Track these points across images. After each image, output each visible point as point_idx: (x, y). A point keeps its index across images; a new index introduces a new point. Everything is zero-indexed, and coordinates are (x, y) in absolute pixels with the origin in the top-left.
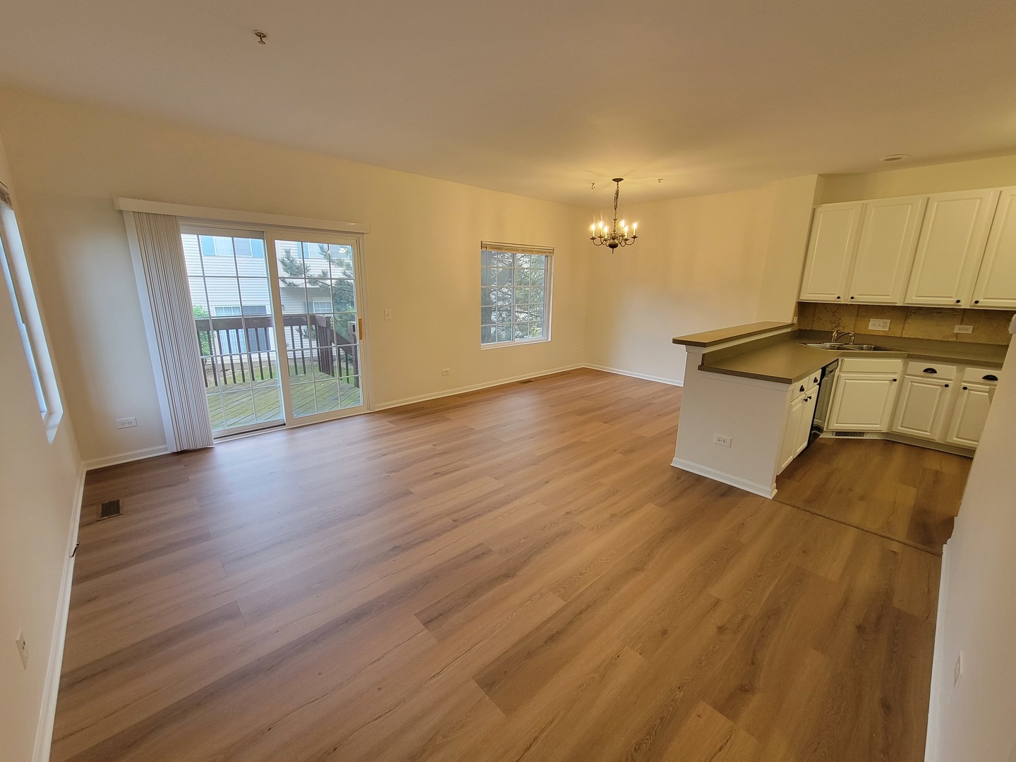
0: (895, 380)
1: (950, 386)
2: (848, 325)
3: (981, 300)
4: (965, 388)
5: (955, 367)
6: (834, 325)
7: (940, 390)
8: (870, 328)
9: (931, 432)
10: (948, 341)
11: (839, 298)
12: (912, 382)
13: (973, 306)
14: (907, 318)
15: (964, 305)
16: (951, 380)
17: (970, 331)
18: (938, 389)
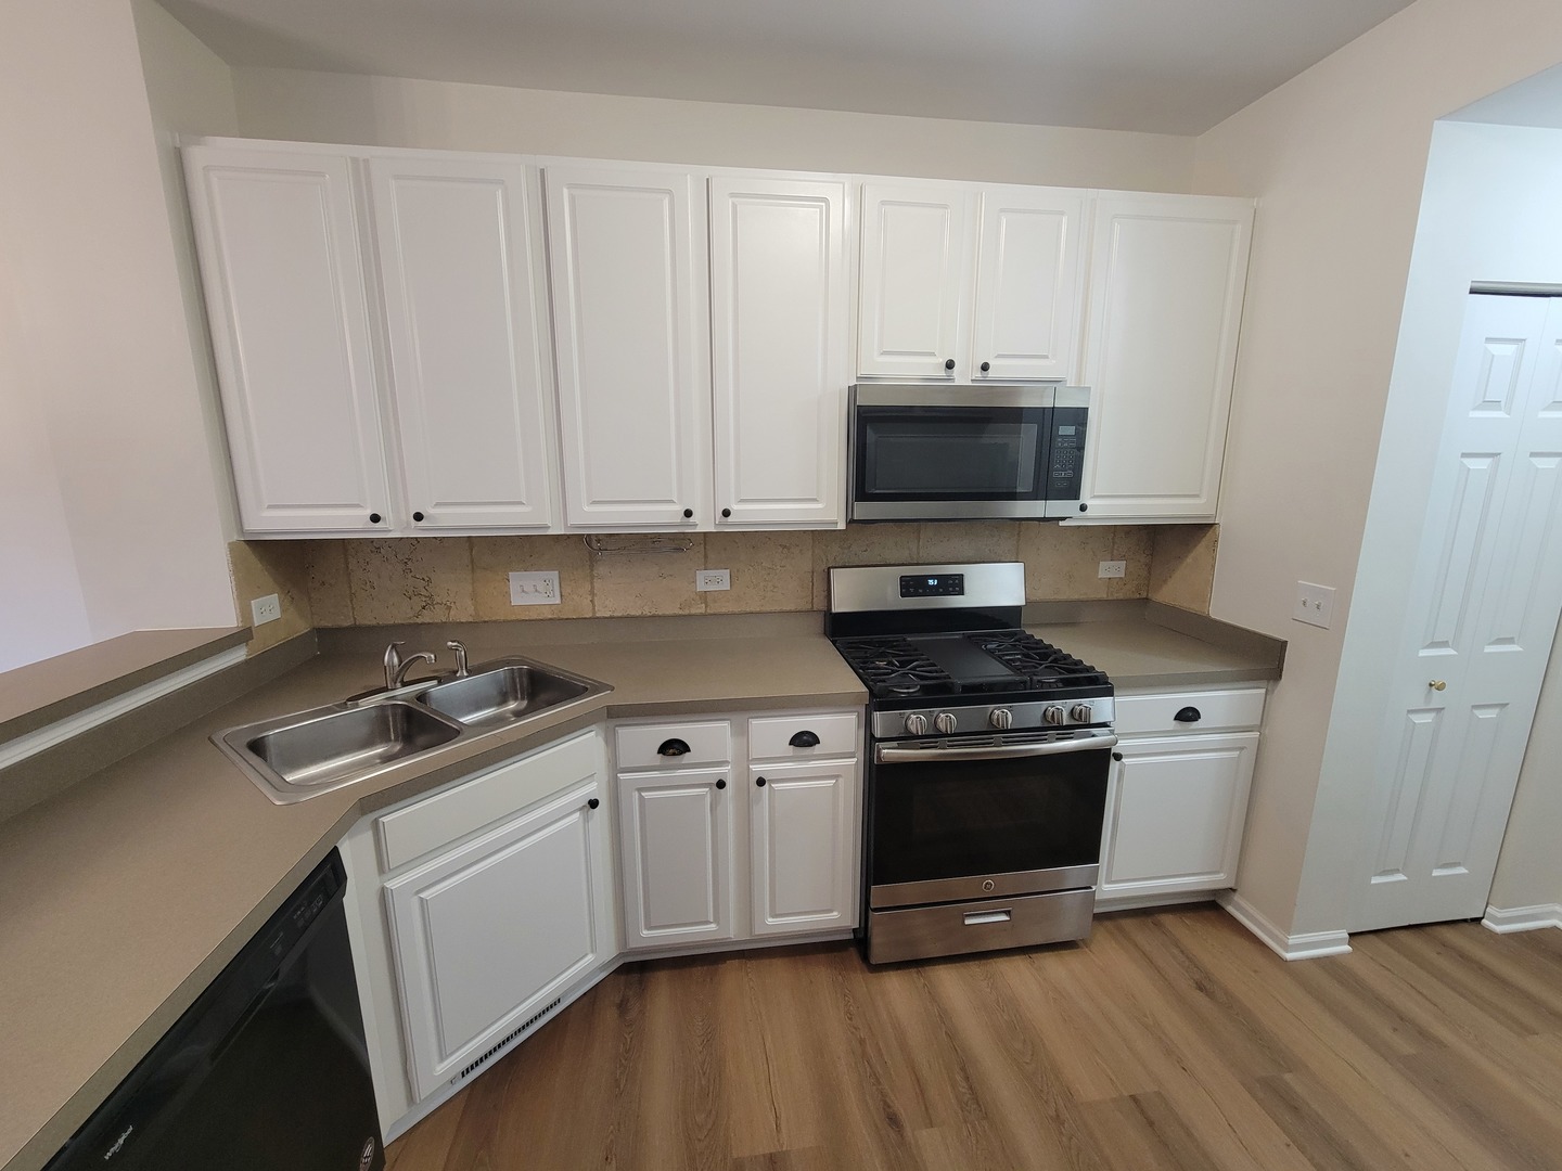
0: (594, 804)
1: (729, 785)
2: (457, 600)
3: (734, 507)
4: (761, 782)
5: (726, 724)
6: (418, 603)
7: (708, 800)
8: (517, 600)
9: (716, 921)
10: (690, 615)
11: (375, 518)
12: (640, 790)
13: (720, 524)
14: (592, 561)
15: (704, 523)
16: (724, 763)
17: (726, 586)
18: (702, 797)
